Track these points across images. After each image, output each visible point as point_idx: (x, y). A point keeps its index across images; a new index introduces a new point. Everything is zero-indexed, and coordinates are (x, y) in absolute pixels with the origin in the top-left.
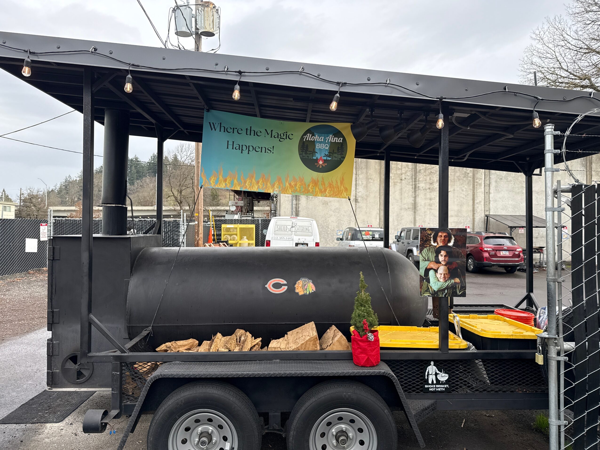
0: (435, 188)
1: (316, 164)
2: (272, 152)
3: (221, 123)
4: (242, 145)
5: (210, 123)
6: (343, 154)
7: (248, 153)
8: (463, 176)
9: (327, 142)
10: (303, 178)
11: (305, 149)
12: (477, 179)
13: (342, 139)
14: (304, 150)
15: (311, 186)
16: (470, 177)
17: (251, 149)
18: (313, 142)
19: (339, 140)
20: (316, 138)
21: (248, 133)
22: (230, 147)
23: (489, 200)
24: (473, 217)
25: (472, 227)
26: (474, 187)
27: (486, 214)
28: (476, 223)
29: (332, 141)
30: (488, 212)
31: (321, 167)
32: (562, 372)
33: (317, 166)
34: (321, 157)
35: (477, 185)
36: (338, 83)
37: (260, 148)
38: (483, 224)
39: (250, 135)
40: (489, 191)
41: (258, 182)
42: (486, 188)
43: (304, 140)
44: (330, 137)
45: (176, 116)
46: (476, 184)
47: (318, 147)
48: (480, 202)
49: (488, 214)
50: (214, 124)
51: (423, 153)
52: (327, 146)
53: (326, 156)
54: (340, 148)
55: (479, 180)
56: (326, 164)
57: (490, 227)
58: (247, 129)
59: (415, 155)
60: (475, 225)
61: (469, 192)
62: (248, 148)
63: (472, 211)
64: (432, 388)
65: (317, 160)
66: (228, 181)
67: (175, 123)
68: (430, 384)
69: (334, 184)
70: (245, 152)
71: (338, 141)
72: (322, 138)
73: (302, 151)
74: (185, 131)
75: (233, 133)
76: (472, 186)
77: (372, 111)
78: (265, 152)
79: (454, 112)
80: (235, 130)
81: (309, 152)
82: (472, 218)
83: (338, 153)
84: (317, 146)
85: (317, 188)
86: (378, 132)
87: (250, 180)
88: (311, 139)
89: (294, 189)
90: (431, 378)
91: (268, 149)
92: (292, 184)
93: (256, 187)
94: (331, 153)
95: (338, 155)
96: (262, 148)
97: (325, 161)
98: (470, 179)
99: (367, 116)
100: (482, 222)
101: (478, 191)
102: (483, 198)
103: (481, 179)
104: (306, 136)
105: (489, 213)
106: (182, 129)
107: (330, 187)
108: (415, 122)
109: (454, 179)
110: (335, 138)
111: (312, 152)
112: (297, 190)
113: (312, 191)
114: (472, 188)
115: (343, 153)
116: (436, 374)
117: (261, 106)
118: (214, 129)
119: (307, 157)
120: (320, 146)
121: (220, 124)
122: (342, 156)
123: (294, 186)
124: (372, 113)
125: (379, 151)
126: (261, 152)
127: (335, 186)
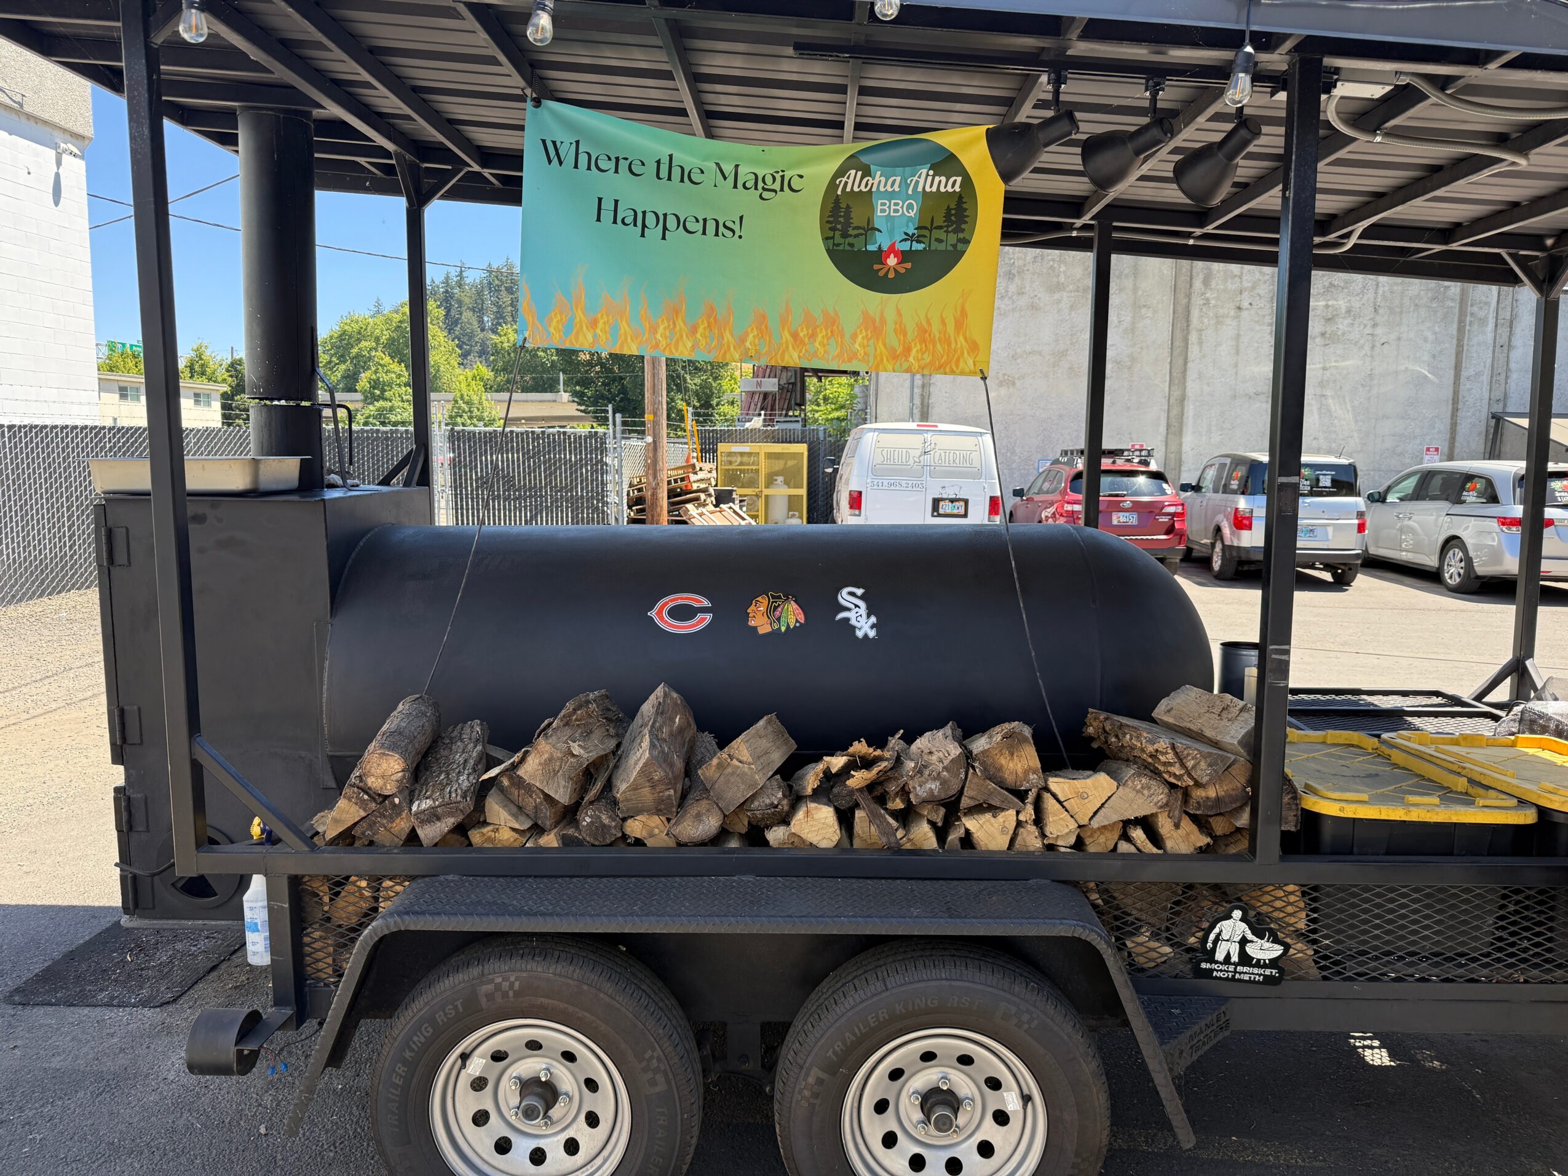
0: (1340, 333)
1: (876, 267)
2: (738, 233)
3: (577, 142)
4: (644, 213)
5: (544, 141)
6: (963, 230)
7: (664, 238)
8: (1430, 295)
9: (910, 192)
10: (836, 313)
11: (842, 219)
12: (1472, 305)
13: (959, 179)
14: (840, 223)
15: (860, 337)
16: (1453, 300)
17: (671, 223)
18: (868, 197)
19: (951, 185)
21: (664, 173)
22: (608, 216)
23: (1508, 370)
24: (1452, 419)
25: (1446, 450)
26: (1461, 330)
27: (1494, 411)
28: (1459, 439)
29: (928, 189)
30: (1501, 405)
31: (891, 275)
33: (881, 274)
34: (893, 245)
35: (1471, 322)
37: (701, 222)
38: (1482, 441)
39: (669, 179)
40: (1510, 340)
41: (694, 330)
42: (1499, 331)
43: (839, 192)
44: (919, 177)
45: (450, 125)
46: (1468, 319)
47: (883, 211)
48: (1478, 374)
49: (1501, 410)
50: (558, 144)
51: (1216, 228)
52: (910, 207)
53: (909, 238)
54: (953, 212)
55: (1481, 308)
56: (909, 265)
57: (1503, 449)
58: (658, 162)
59: (1189, 235)
60: (1457, 444)
61: (1447, 345)
62: (662, 220)
63: (1451, 402)
64: (1221, 971)
65: (879, 255)
66: (601, 324)
67: (450, 150)
68: (1217, 962)
69: (936, 328)
70: (654, 233)
71: (946, 187)
72: (894, 181)
73: (831, 229)
74: (486, 172)
75: (616, 171)
76: (1455, 326)
77: (1058, 81)
78: (717, 234)
79: (1337, 80)
80: (621, 162)
81: (854, 228)
82: (1448, 421)
83: (948, 226)
84: (879, 207)
85: (880, 344)
86: (1079, 160)
87: (668, 321)
88: (859, 186)
89: (807, 351)
91: (725, 226)
92: (801, 335)
93: (689, 345)
94: (925, 228)
95: (947, 232)
96: (705, 220)
97: (905, 256)
98: (1452, 304)
99: (1041, 105)
100: (1480, 434)
101: (1475, 341)
102: (1489, 361)
103: (1487, 304)
104: (844, 179)
105: (1505, 406)
106: (476, 168)
107: (923, 341)
108: (1201, 120)
109: (1401, 305)
110: (937, 179)
111: (863, 229)
112: (816, 352)
113: (865, 354)
114: (1455, 332)
115: (963, 226)
117: (696, 79)
118: (555, 161)
119: (848, 248)
120: (889, 207)
121: (574, 145)
122: (961, 235)
123: (806, 340)
124: (1057, 93)
125: (1079, 223)
126: (704, 233)
127: (937, 336)
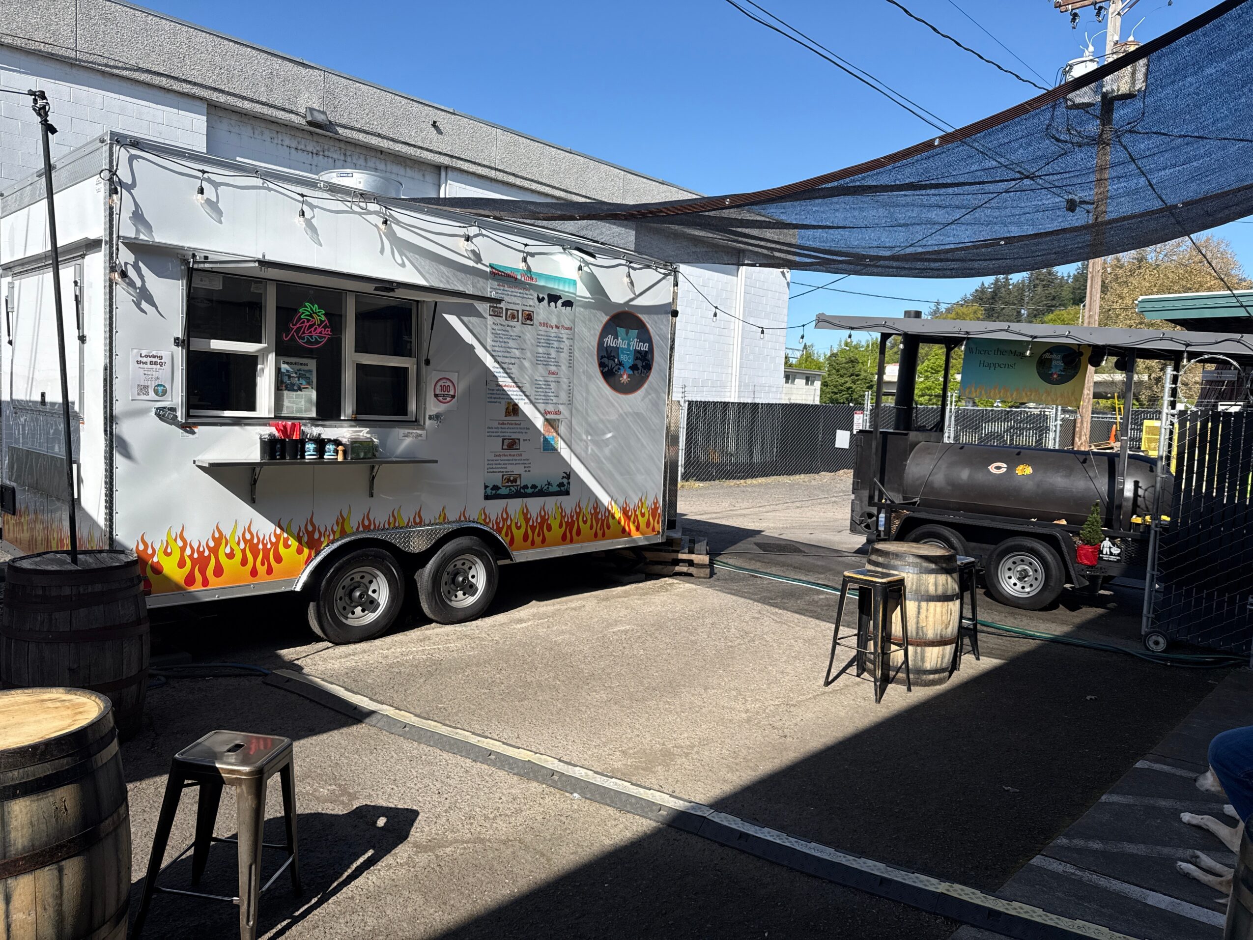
1: (1051, 378)
11: (1043, 365)
18: (1051, 360)
20: (1054, 356)
31: (1055, 380)
32: (1158, 538)
33: (1052, 380)
34: (1056, 372)
36: (1031, 336)
43: (1043, 358)
53: (1060, 370)
56: (1060, 378)
62: (994, 365)
64: (1105, 557)
65: (1052, 374)
68: (1104, 554)
70: (993, 368)
73: (1039, 367)
81: (1045, 369)
90: (1106, 550)
94: (1066, 369)
95: (1071, 370)
97: (1059, 375)
104: (1045, 355)
111: (1048, 367)
115: (1076, 369)
116: (1110, 548)
119: (1044, 373)
122: (1076, 372)
